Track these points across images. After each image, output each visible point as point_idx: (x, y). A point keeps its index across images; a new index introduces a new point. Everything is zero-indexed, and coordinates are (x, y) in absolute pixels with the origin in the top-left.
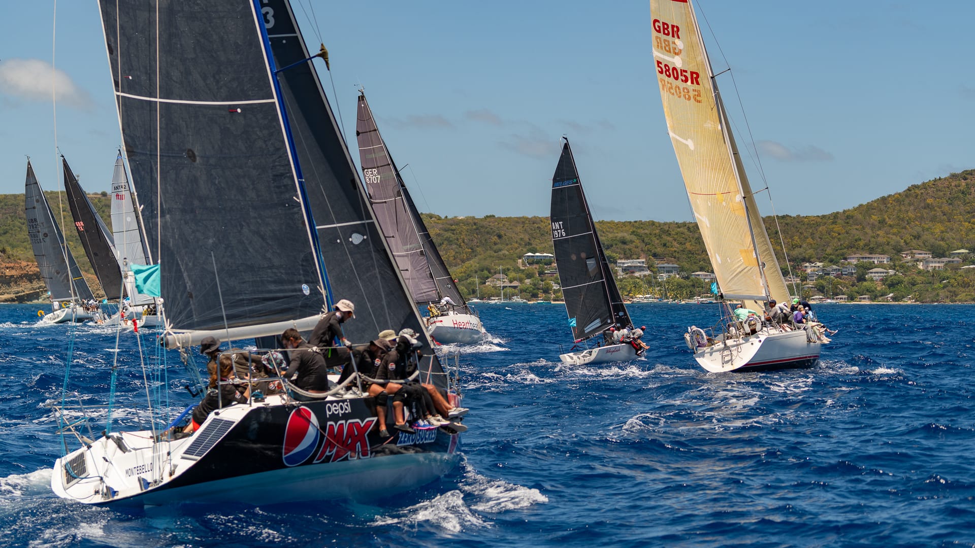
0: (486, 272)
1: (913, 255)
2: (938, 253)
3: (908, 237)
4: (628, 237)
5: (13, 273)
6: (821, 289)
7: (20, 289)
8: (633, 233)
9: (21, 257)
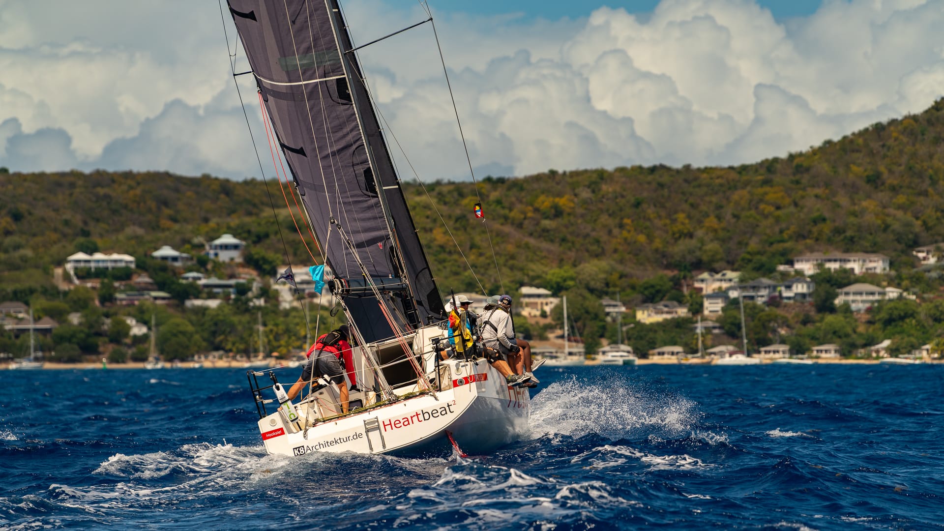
3: (931, 214)
6: (733, 332)
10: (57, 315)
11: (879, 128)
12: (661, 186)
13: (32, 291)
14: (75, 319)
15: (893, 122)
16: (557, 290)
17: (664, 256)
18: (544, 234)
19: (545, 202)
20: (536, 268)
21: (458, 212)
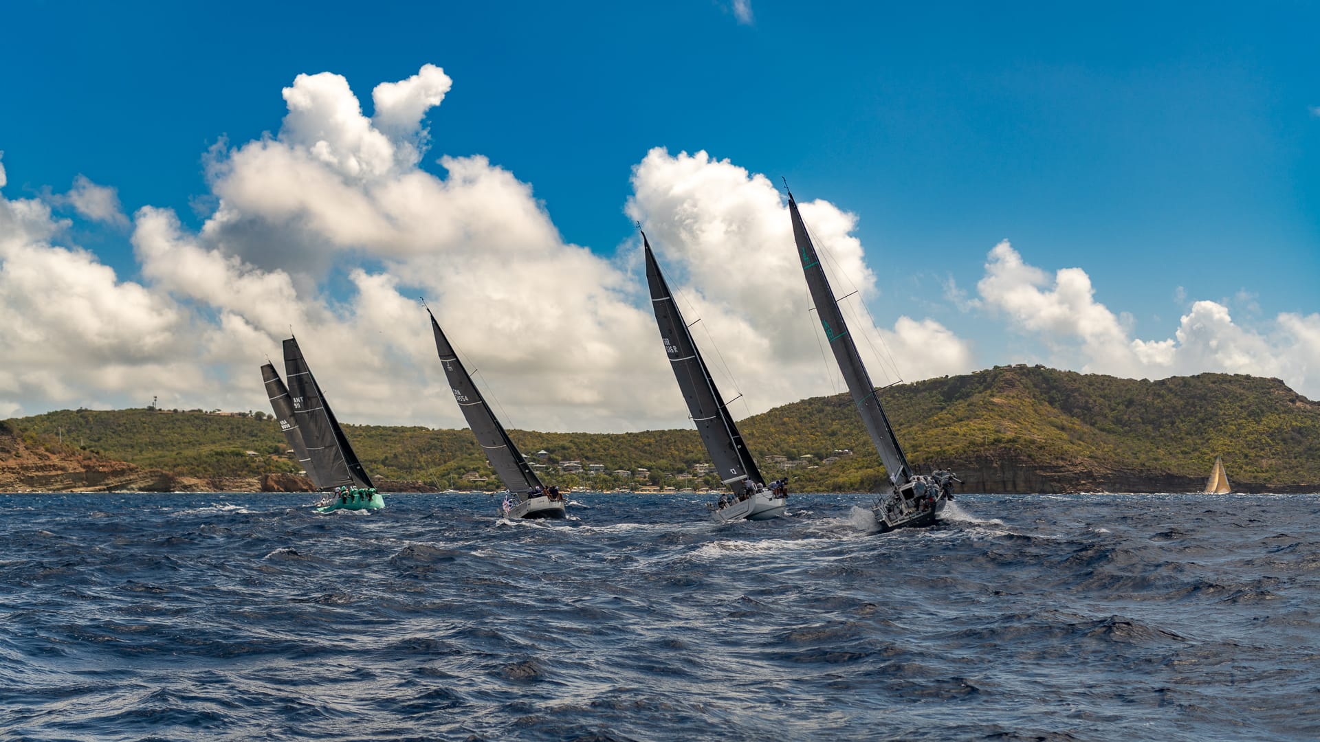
0: (462, 470)
1: (772, 459)
2: (791, 458)
3: (770, 446)
4: (567, 444)
5: (106, 469)
6: (707, 483)
7: (110, 482)
8: (571, 441)
9: (111, 457)
10: (488, 476)
11: (752, 417)
12: (683, 436)
13: (479, 468)
14: (493, 477)
15: (757, 416)
16: (649, 469)
17: (684, 458)
18: (645, 452)
19: (646, 441)
20: (643, 462)
21: (617, 444)
